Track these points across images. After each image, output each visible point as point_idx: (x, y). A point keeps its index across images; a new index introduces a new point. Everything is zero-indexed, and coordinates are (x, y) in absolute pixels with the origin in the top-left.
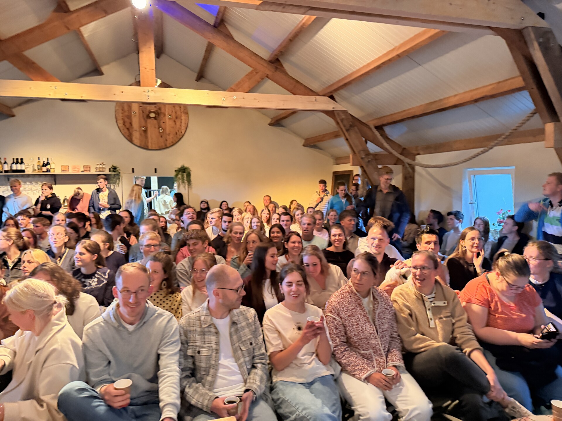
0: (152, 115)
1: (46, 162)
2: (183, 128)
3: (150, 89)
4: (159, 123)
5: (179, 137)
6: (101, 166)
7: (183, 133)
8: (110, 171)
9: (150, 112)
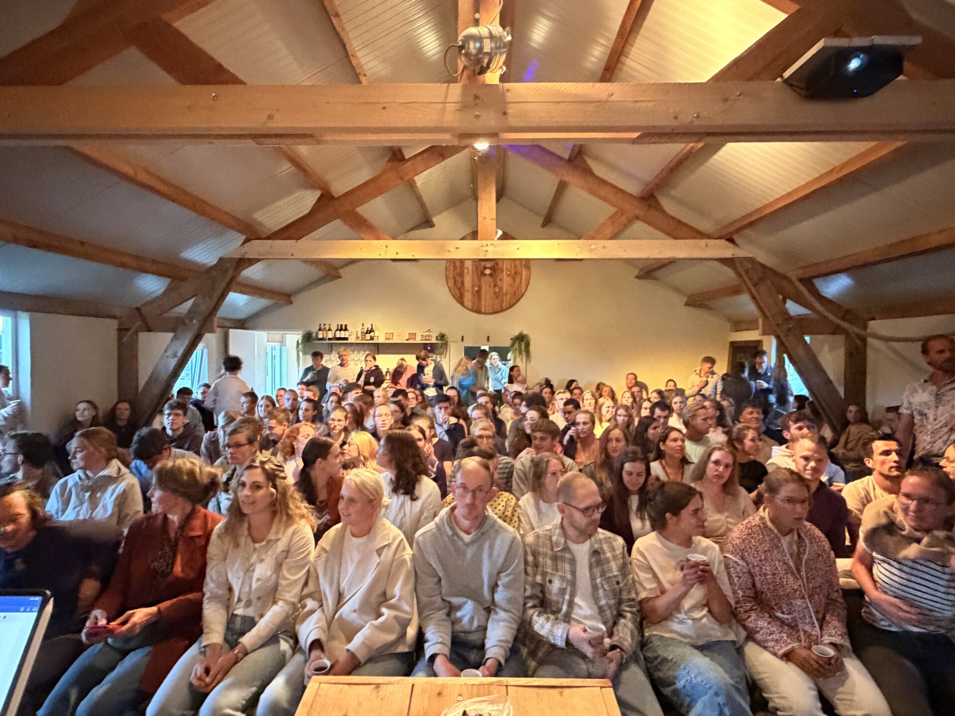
0: (488, 272)
1: (370, 329)
2: (523, 285)
3: (489, 242)
4: (495, 281)
5: (517, 298)
6: (427, 334)
7: (523, 291)
8: (437, 339)
9: (485, 268)
